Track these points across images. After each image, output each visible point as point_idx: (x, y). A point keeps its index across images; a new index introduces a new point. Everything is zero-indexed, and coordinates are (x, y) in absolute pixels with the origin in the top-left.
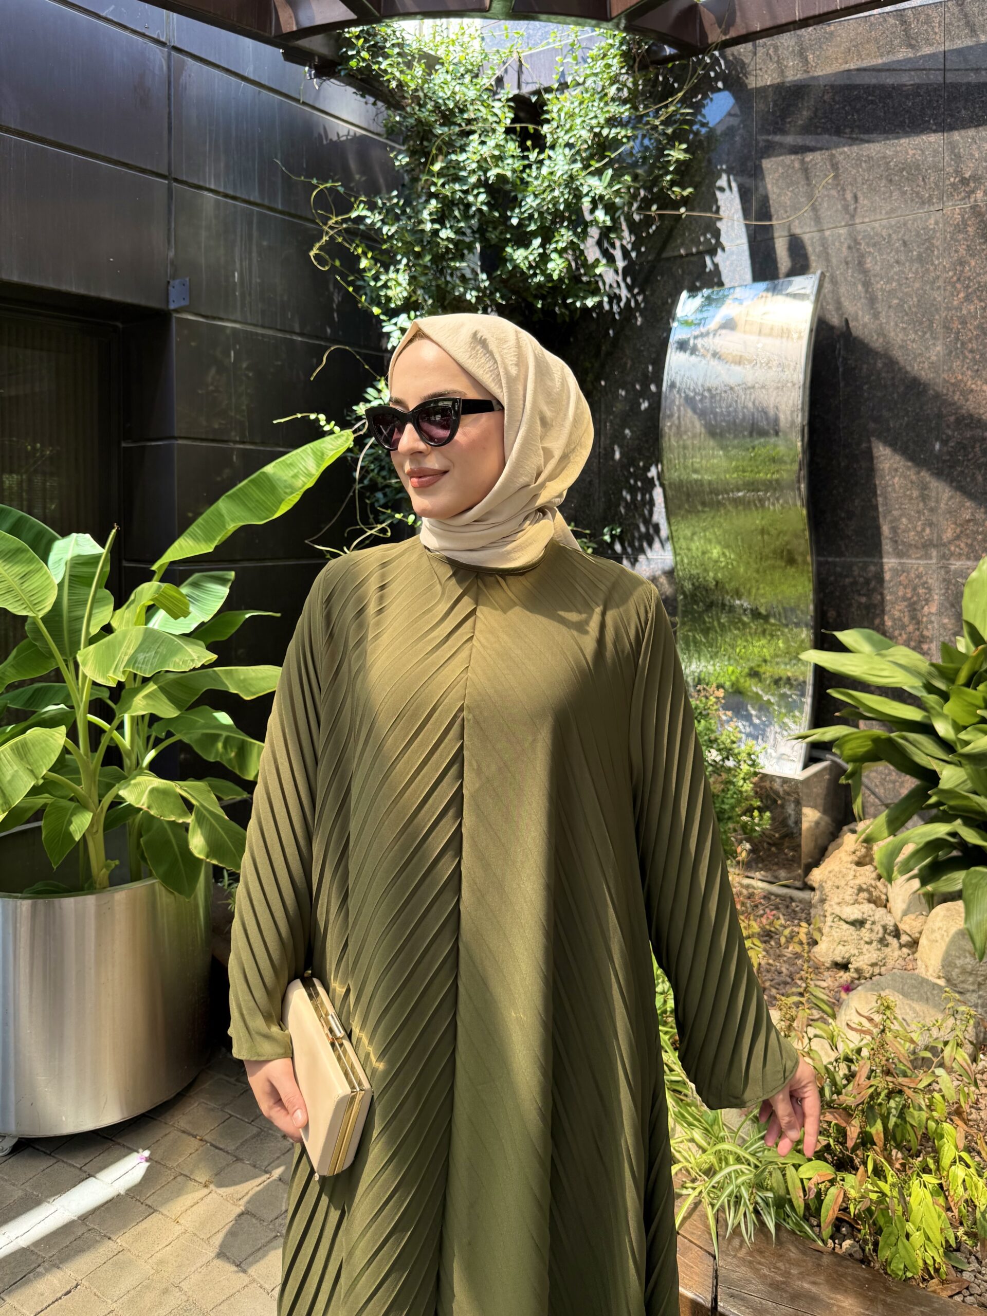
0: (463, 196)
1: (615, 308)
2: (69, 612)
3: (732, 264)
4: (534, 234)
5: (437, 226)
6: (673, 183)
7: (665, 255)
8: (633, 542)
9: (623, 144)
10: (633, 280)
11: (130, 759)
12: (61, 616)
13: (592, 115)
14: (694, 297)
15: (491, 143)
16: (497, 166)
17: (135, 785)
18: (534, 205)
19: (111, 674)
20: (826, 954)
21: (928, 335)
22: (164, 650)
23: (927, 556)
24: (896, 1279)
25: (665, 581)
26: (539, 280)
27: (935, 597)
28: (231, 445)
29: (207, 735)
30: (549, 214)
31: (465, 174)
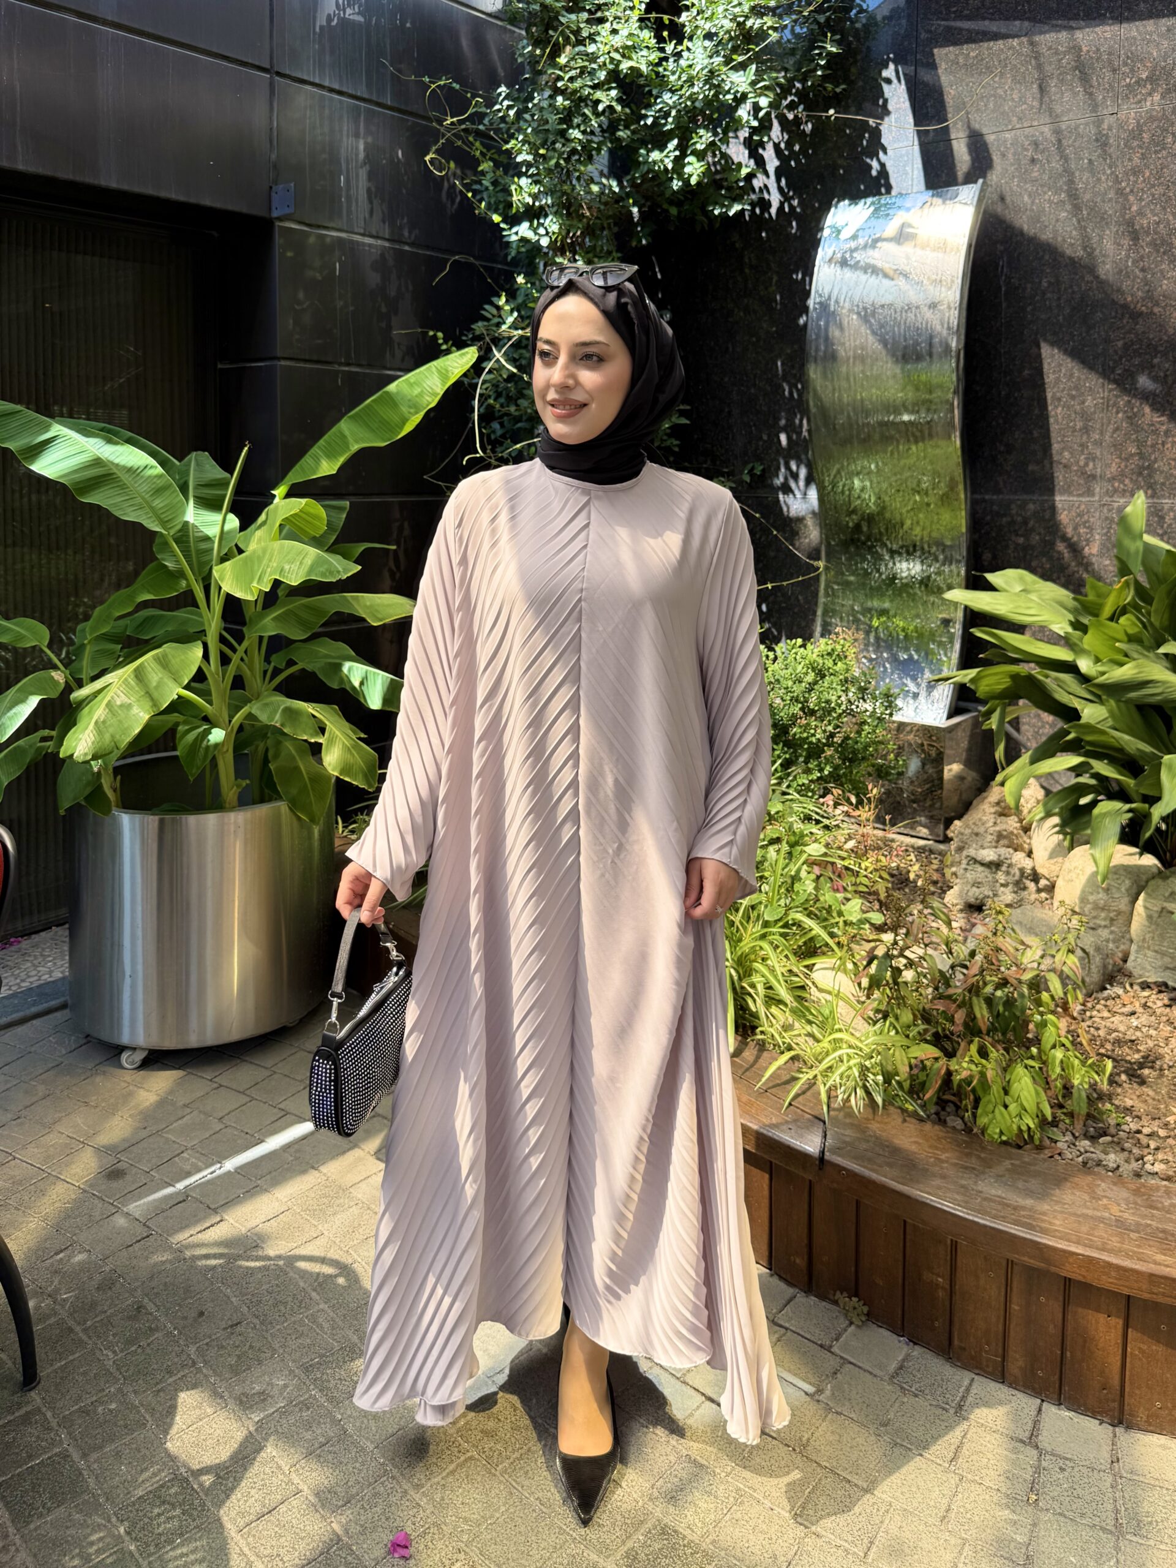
0: (591, 92)
4: (670, 135)
5: (564, 126)
9: (769, 35)
10: (787, 183)
12: (188, 536)
13: (735, 2)
16: (630, 58)
17: (266, 705)
18: (670, 102)
19: (255, 584)
20: (960, 895)
21: (1097, 252)
22: (308, 561)
23: (1090, 492)
24: (992, 1142)
25: (810, 522)
26: (676, 184)
27: (1097, 537)
28: (336, 367)
29: (330, 664)
30: (687, 112)
31: (594, 66)
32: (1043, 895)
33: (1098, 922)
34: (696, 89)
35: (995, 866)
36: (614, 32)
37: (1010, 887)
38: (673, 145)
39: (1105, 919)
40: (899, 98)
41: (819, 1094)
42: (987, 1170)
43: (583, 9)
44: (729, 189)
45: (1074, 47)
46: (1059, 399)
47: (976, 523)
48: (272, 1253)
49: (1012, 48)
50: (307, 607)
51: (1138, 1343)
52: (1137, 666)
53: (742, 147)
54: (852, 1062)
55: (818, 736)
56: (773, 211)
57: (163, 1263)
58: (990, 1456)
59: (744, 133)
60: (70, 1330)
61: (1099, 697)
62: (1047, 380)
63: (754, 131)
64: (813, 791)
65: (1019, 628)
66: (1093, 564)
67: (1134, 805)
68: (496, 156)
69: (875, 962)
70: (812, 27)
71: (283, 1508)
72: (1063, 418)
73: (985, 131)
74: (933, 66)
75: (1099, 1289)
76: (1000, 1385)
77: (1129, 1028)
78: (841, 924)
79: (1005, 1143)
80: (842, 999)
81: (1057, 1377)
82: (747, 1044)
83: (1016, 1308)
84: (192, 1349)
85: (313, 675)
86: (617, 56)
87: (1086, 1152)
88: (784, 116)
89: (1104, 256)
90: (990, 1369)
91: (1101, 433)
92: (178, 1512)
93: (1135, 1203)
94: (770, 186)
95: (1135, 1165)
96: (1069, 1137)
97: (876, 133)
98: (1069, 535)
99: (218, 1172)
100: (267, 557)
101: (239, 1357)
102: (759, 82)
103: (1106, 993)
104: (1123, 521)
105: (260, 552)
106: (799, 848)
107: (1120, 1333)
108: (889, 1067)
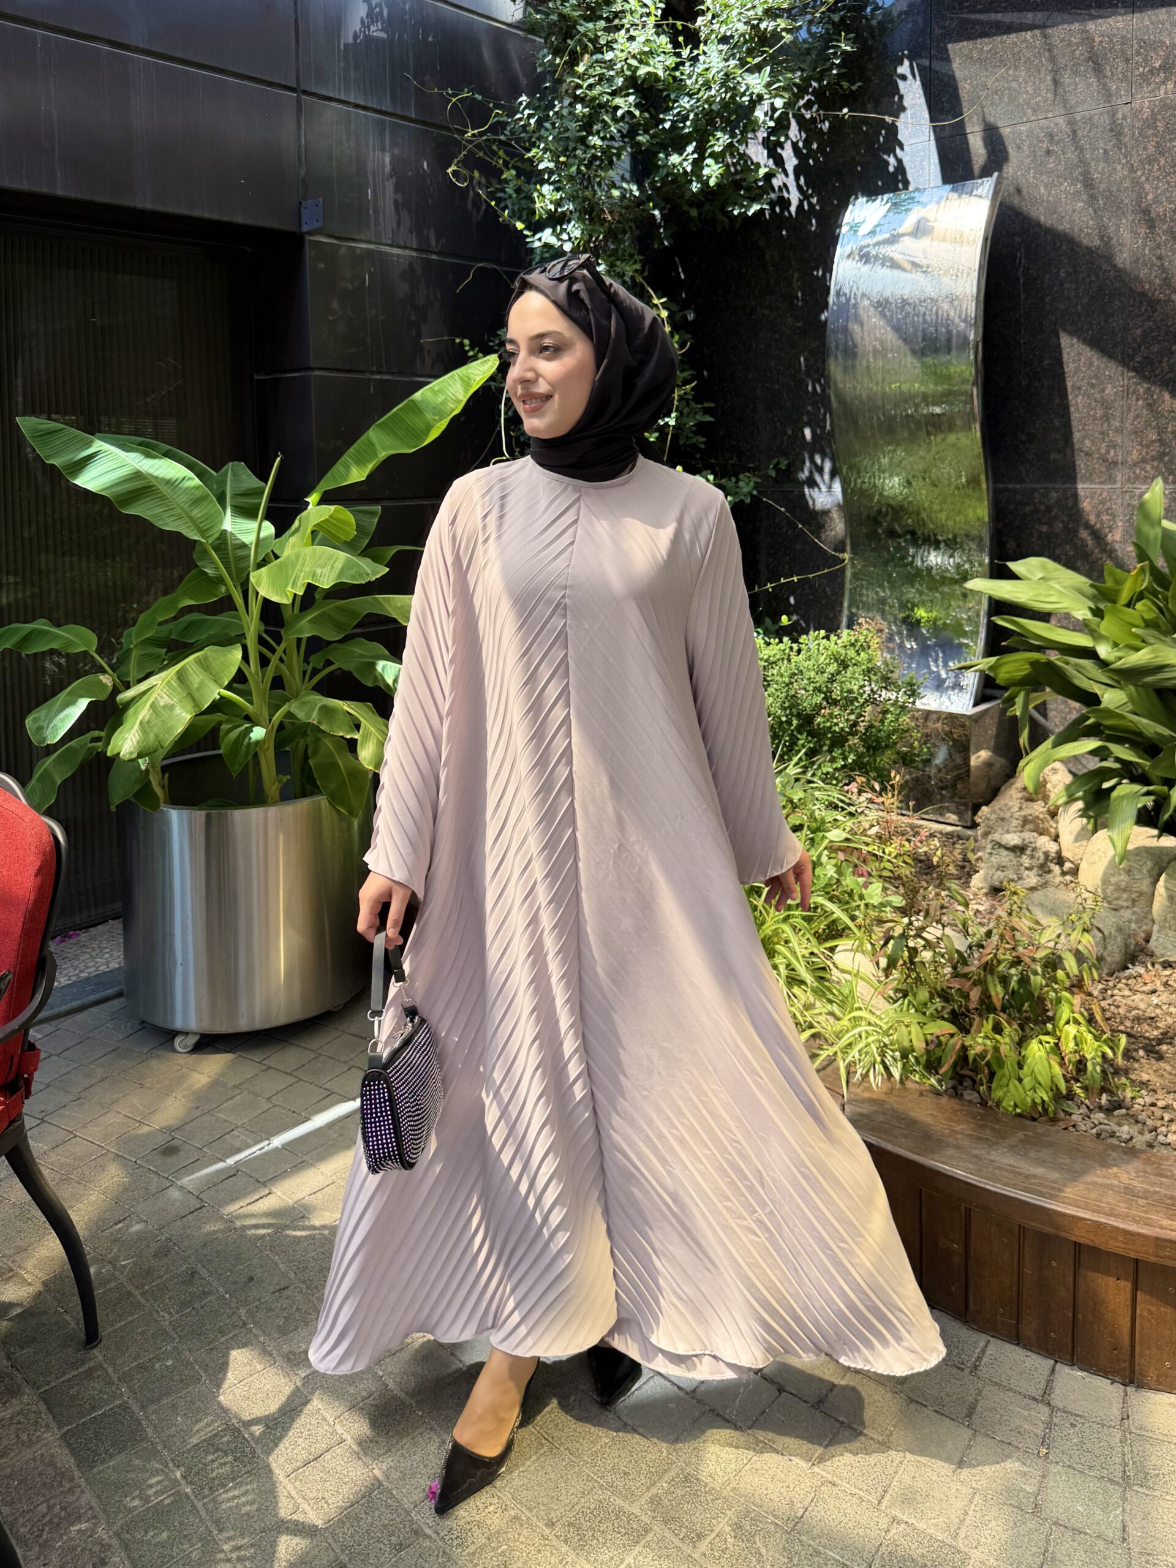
0: (610, 98)
4: (685, 140)
5: (583, 133)
6: (840, 77)
9: (783, 38)
10: (807, 181)
12: (227, 544)
13: (749, 5)
16: (647, 64)
17: (304, 703)
18: (687, 106)
19: (289, 589)
20: (985, 879)
21: (1114, 241)
22: (339, 565)
23: (1111, 479)
24: (1006, 1114)
25: (835, 515)
26: (695, 187)
27: (1120, 524)
28: (368, 376)
29: (365, 663)
30: (704, 115)
31: (612, 73)
32: (1068, 878)
33: (1120, 903)
34: (713, 92)
35: (1019, 850)
36: (632, 38)
37: (1035, 870)
38: (690, 148)
39: (1127, 900)
40: (915, 94)
41: (838, 1069)
42: (1000, 1141)
43: (601, 18)
44: (747, 189)
45: (1087, 38)
46: (1079, 388)
47: (1000, 512)
48: (317, 1223)
49: (1025, 41)
50: (339, 608)
51: (1147, 1306)
52: (1153, 651)
53: (760, 147)
54: (871, 1039)
55: (841, 725)
56: (793, 209)
57: (215, 1232)
58: (1002, 1412)
59: (762, 134)
60: (130, 1294)
61: (1118, 682)
62: (1066, 370)
63: (772, 131)
64: (836, 779)
65: (1044, 617)
66: (1116, 550)
67: (1151, 788)
68: (519, 164)
69: (892, 942)
70: (827, 26)
71: (328, 1456)
72: (1084, 407)
73: (1000, 124)
74: (948, 60)
75: (1108, 1253)
76: (1017, 1348)
77: (1149, 1005)
78: (862, 907)
79: (1019, 1115)
80: (862, 979)
81: (1069, 1338)
83: (1029, 1272)
84: (243, 1312)
85: (349, 674)
86: (634, 63)
87: (1100, 1124)
88: (803, 116)
89: (1120, 245)
90: (1005, 1332)
91: (1122, 422)
92: (230, 1458)
93: (1145, 1172)
94: (789, 185)
95: (1148, 1137)
96: (1083, 1110)
97: (893, 130)
98: (1092, 523)
99: (266, 1148)
100: (300, 562)
101: (286, 1318)
102: (775, 83)
103: (1128, 972)
104: (1142, 507)
105: (293, 558)
106: (821, 834)
107: (1129, 1295)
108: (906, 1044)
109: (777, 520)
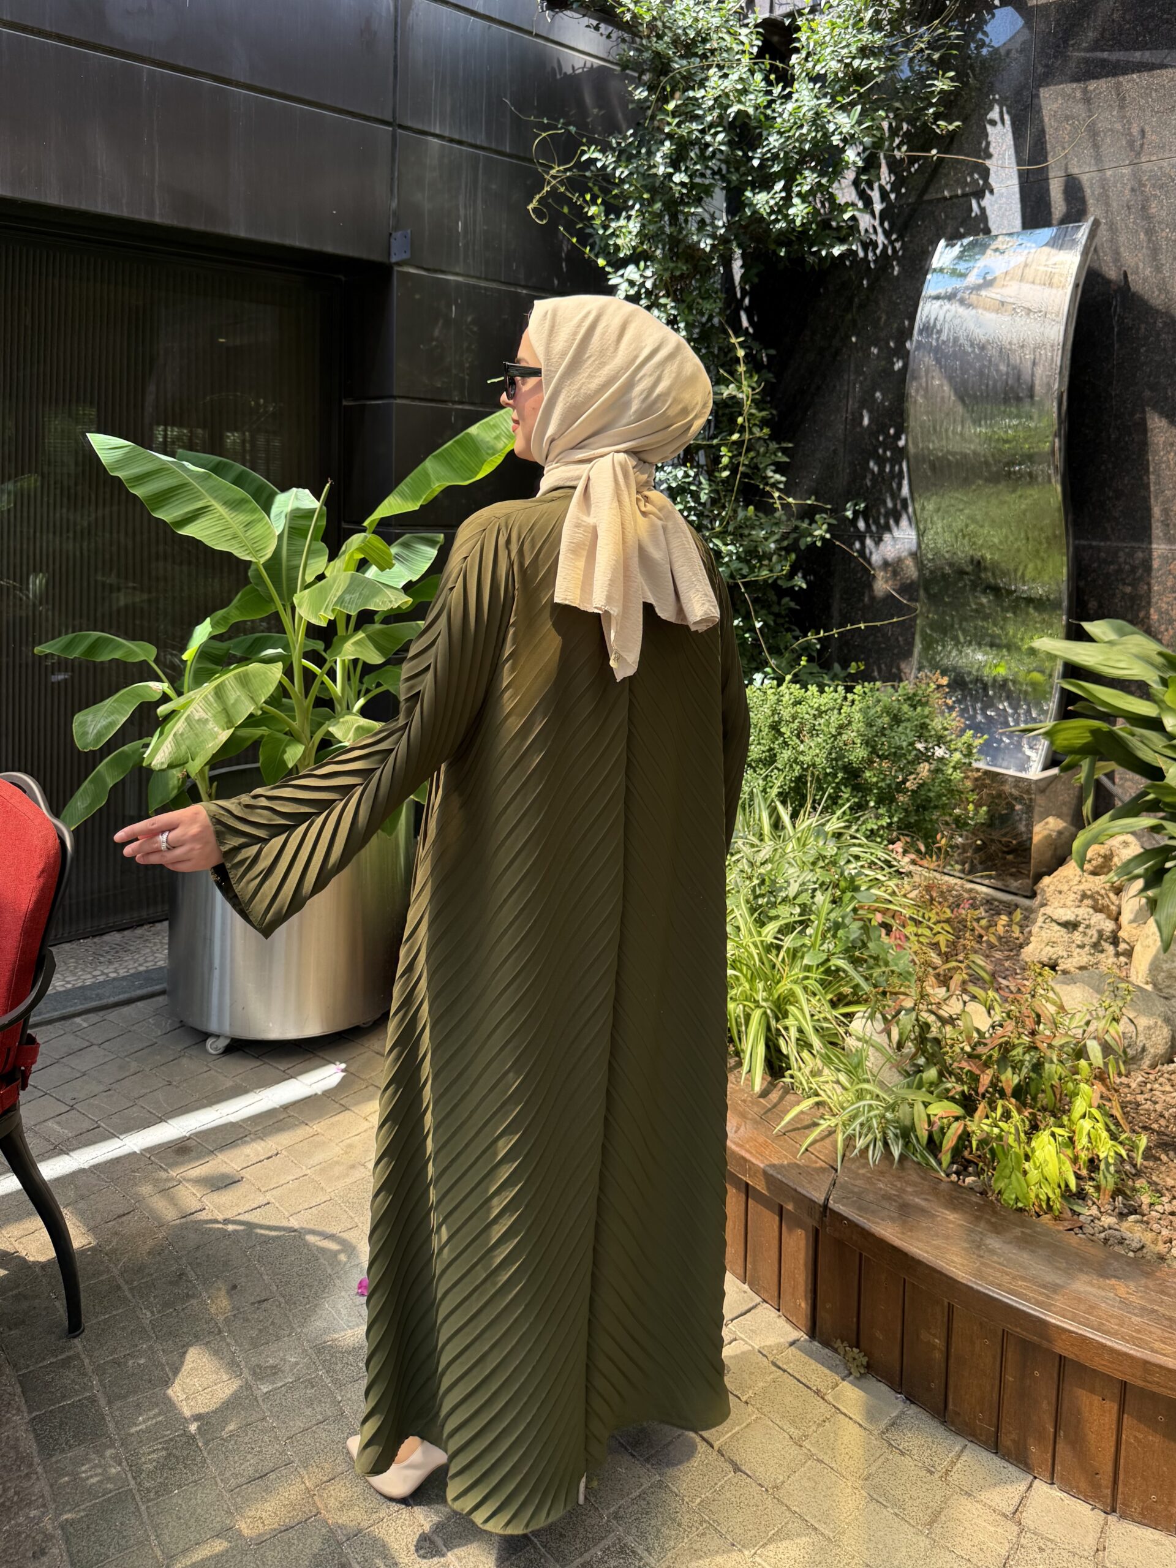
0: (700, 136)
1: (871, 256)
2: (288, 561)
3: (1000, 208)
4: (777, 177)
5: (670, 170)
6: (937, 116)
7: (926, 197)
8: (878, 518)
9: (876, 76)
10: (891, 225)
11: (341, 705)
12: (280, 564)
13: (844, 43)
14: (953, 246)
15: (734, 77)
16: (739, 102)
17: (343, 723)
18: (778, 144)
19: (324, 613)
20: (1033, 954)
24: (1005, 1208)
25: (909, 562)
26: (781, 226)
28: (452, 405)
30: (794, 154)
31: (703, 110)
32: (1123, 959)
34: (804, 131)
35: (1071, 926)
36: (726, 76)
37: (1087, 948)
38: (779, 186)
40: (1003, 139)
41: (836, 1141)
43: (696, 55)
44: (835, 229)
47: (1081, 569)
50: (383, 633)
51: (1133, 1431)
54: (872, 1114)
58: (967, 1525)
63: (862, 171)
64: (882, 837)
69: (903, 1014)
75: (1091, 1370)
76: (993, 1456)
79: (1020, 1210)
80: (877, 1049)
81: (1050, 1455)
82: (775, 1086)
83: (1011, 1379)
86: (727, 100)
87: (1110, 1228)
88: (893, 156)
90: (983, 1438)
96: (1094, 1211)
97: (984, 173)
100: (336, 586)
101: (260, 1331)
102: (865, 121)
105: (331, 582)
106: (850, 894)
107: (1115, 1417)
108: (908, 1123)
109: (853, 565)
